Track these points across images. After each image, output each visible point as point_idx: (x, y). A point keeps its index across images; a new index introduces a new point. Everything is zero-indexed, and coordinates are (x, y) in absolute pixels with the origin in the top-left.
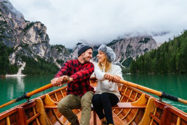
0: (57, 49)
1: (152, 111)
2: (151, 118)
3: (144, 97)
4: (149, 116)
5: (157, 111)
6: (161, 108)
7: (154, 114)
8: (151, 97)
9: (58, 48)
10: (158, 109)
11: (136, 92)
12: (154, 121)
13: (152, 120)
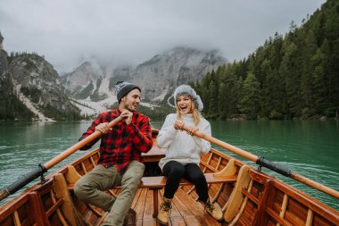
0: (25, 64)
1: (245, 186)
2: (244, 196)
3: (233, 164)
4: (240, 194)
5: (253, 185)
6: (261, 181)
7: (249, 190)
8: (245, 165)
9: (26, 60)
10: (255, 183)
11: (218, 157)
12: (249, 200)
13: (246, 199)
